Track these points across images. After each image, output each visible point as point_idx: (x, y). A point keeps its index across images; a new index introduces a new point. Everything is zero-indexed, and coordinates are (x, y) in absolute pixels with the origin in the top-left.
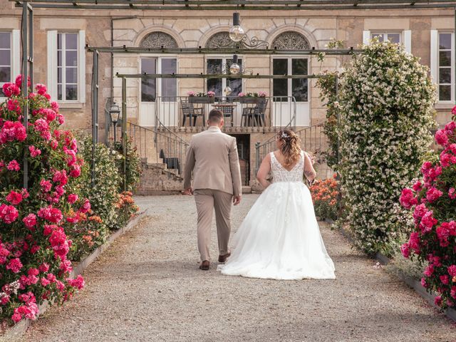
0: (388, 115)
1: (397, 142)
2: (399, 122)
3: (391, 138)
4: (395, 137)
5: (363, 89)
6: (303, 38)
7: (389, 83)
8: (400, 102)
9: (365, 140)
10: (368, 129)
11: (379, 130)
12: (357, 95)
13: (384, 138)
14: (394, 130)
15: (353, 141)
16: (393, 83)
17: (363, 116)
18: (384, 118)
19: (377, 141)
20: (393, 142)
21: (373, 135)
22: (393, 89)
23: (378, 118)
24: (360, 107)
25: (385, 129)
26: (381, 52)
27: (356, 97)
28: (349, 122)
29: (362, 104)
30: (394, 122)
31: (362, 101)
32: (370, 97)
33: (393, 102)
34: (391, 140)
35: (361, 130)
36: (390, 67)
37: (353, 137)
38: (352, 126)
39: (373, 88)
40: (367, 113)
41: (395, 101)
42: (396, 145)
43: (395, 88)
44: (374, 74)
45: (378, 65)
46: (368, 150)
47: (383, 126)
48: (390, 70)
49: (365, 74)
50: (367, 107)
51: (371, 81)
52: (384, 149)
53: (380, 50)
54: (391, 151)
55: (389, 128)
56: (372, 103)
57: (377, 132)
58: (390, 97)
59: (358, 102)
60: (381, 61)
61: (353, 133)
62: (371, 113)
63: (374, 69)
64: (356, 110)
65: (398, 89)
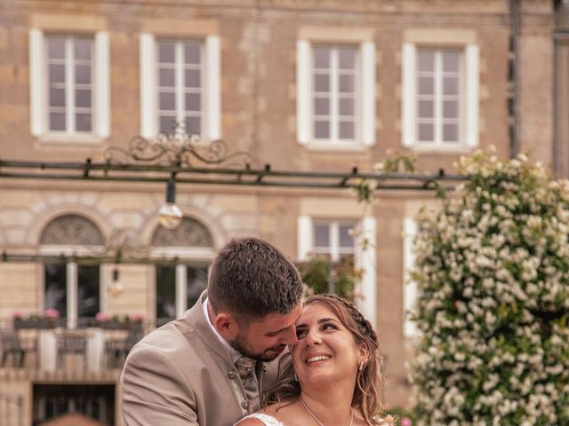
0: (528, 324)
1: (550, 387)
2: (555, 340)
3: (535, 377)
4: (544, 376)
5: (472, 266)
6: (203, 227)
7: (532, 251)
8: (557, 296)
9: (475, 383)
10: (485, 358)
11: (512, 359)
12: (457, 277)
13: (522, 378)
14: (545, 357)
15: (443, 384)
16: (540, 250)
17: (469, 328)
18: (520, 331)
19: (504, 383)
20: (540, 388)
21: (498, 370)
22: (542, 266)
23: (505, 330)
24: (461, 307)
25: (523, 357)
26: (508, 181)
27: (454, 285)
28: (436, 341)
29: (466, 300)
30: (543, 341)
31: (468, 292)
32: (488, 283)
33: (540, 296)
34: (536, 383)
35: (467, 360)
36: (534, 214)
37: (444, 375)
38: (446, 350)
39: (496, 261)
40: (480, 320)
41: (546, 291)
42: (548, 394)
43: (546, 262)
44: (494, 230)
45: (507, 208)
46: (483, 405)
47: (520, 351)
48: (534, 221)
49: (474, 231)
50: (480, 306)
51: (490, 245)
52: (522, 402)
53: (505, 178)
54: (538, 407)
55: (532, 353)
56: (494, 297)
57: (506, 364)
58: (535, 282)
59: (457, 295)
60: (513, 202)
61: (449, 365)
62: (490, 318)
63: (495, 220)
64: (453, 312)
65: (554, 264)
